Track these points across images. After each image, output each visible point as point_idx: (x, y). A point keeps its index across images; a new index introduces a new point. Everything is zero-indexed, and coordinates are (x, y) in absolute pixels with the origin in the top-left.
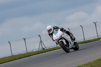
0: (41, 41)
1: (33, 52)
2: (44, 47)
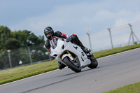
0: (132, 33)
1: (121, 48)
2: (136, 40)
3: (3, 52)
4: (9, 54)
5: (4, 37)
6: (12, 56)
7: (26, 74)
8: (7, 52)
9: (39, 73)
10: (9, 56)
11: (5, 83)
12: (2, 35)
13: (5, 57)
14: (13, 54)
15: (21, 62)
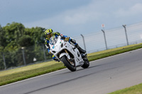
3: (17, 50)
4: (23, 52)
5: (18, 34)
6: (26, 54)
7: (41, 72)
8: (21, 49)
9: (53, 71)
10: (23, 54)
11: (19, 80)
12: (16, 32)
13: (19, 54)
14: (27, 51)
15: (35, 60)
